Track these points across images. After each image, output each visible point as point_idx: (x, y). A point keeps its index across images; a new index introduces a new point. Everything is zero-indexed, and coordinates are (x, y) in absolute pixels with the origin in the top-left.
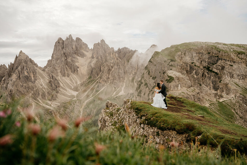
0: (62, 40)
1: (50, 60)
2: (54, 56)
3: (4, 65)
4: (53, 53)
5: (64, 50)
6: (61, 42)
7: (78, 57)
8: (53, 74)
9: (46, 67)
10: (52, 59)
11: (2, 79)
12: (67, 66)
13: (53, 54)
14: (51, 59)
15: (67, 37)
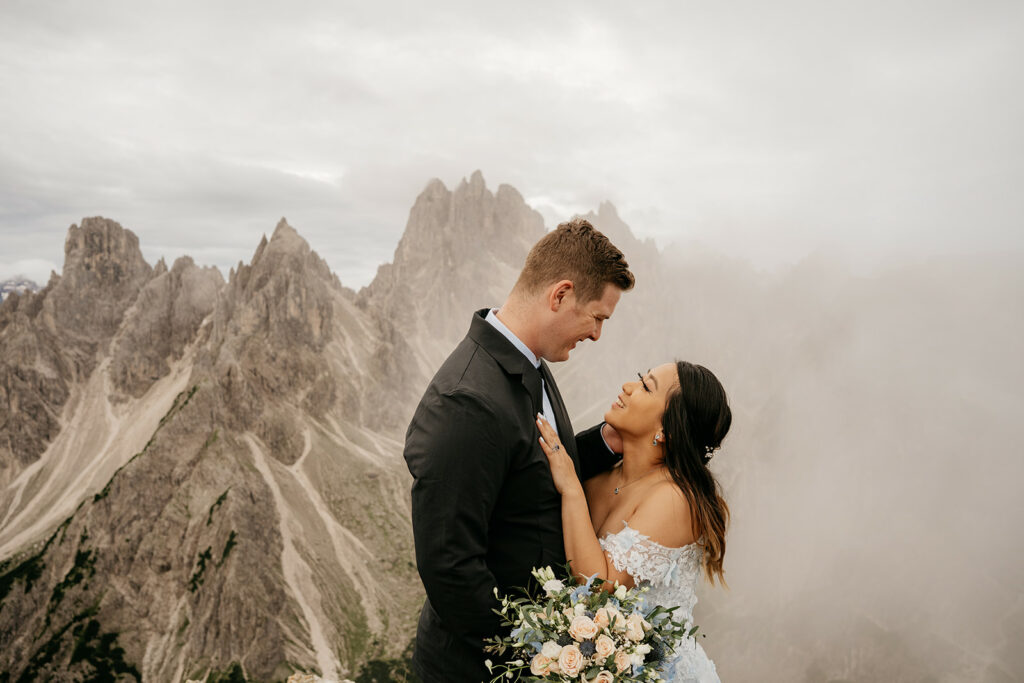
0: (445, 188)
1: (388, 265)
2: (406, 250)
3: (214, 267)
4: (404, 238)
5: (447, 229)
6: (437, 196)
7: (502, 265)
8: (396, 324)
9: (368, 292)
10: (395, 264)
11: (201, 321)
12: (453, 295)
13: (400, 243)
14: (391, 261)
15: (464, 180)
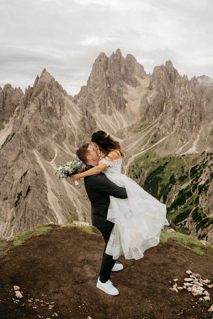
0: (106, 56)
1: (85, 86)
2: (92, 80)
3: (19, 88)
4: (90, 76)
5: (107, 73)
6: (103, 59)
7: (128, 86)
8: (88, 109)
9: (77, 97)
10: (88, 86)
11: (15, 108)
12: (109, 97)
13: (89, 78)
14: (86, 85)
15: (113, 52)
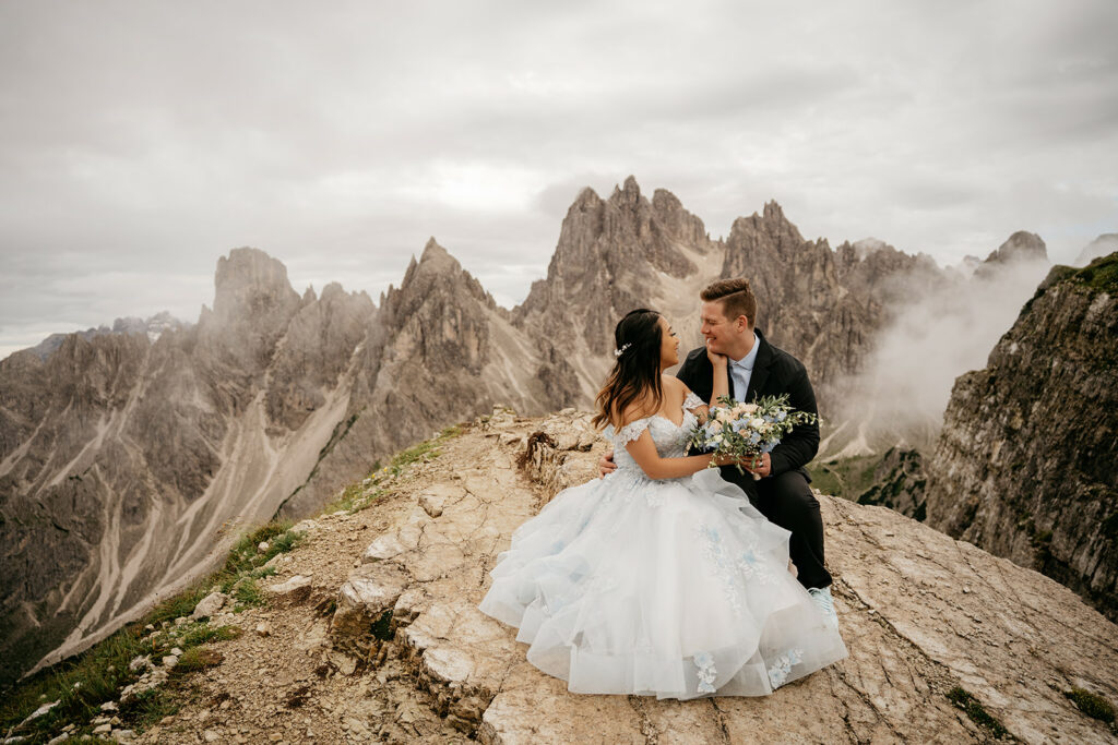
0: (597, 198)
1: (541, 281)
2: (561, 264)
3: (364, 292)
4: (557, 252)
5: (603, 241)
6: (591, 205)
7: (662, 275)
8: (554, 343)
9: (523, 311)
10: (550, 280)
11: (353, 348)
12: (612, 309)
13: (554, 258)
14: (545, 277)
15: (617, 186)
